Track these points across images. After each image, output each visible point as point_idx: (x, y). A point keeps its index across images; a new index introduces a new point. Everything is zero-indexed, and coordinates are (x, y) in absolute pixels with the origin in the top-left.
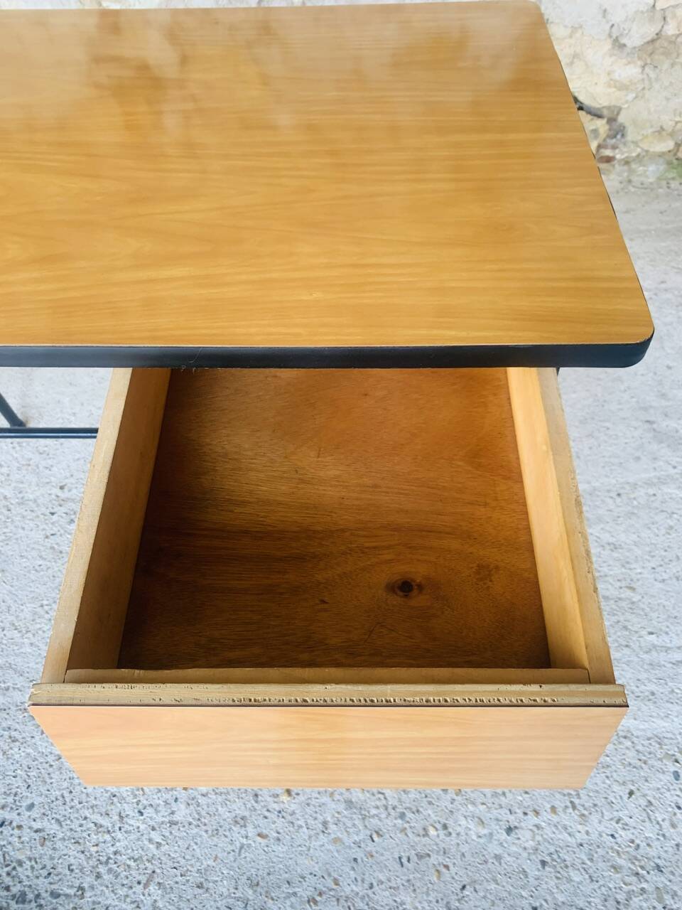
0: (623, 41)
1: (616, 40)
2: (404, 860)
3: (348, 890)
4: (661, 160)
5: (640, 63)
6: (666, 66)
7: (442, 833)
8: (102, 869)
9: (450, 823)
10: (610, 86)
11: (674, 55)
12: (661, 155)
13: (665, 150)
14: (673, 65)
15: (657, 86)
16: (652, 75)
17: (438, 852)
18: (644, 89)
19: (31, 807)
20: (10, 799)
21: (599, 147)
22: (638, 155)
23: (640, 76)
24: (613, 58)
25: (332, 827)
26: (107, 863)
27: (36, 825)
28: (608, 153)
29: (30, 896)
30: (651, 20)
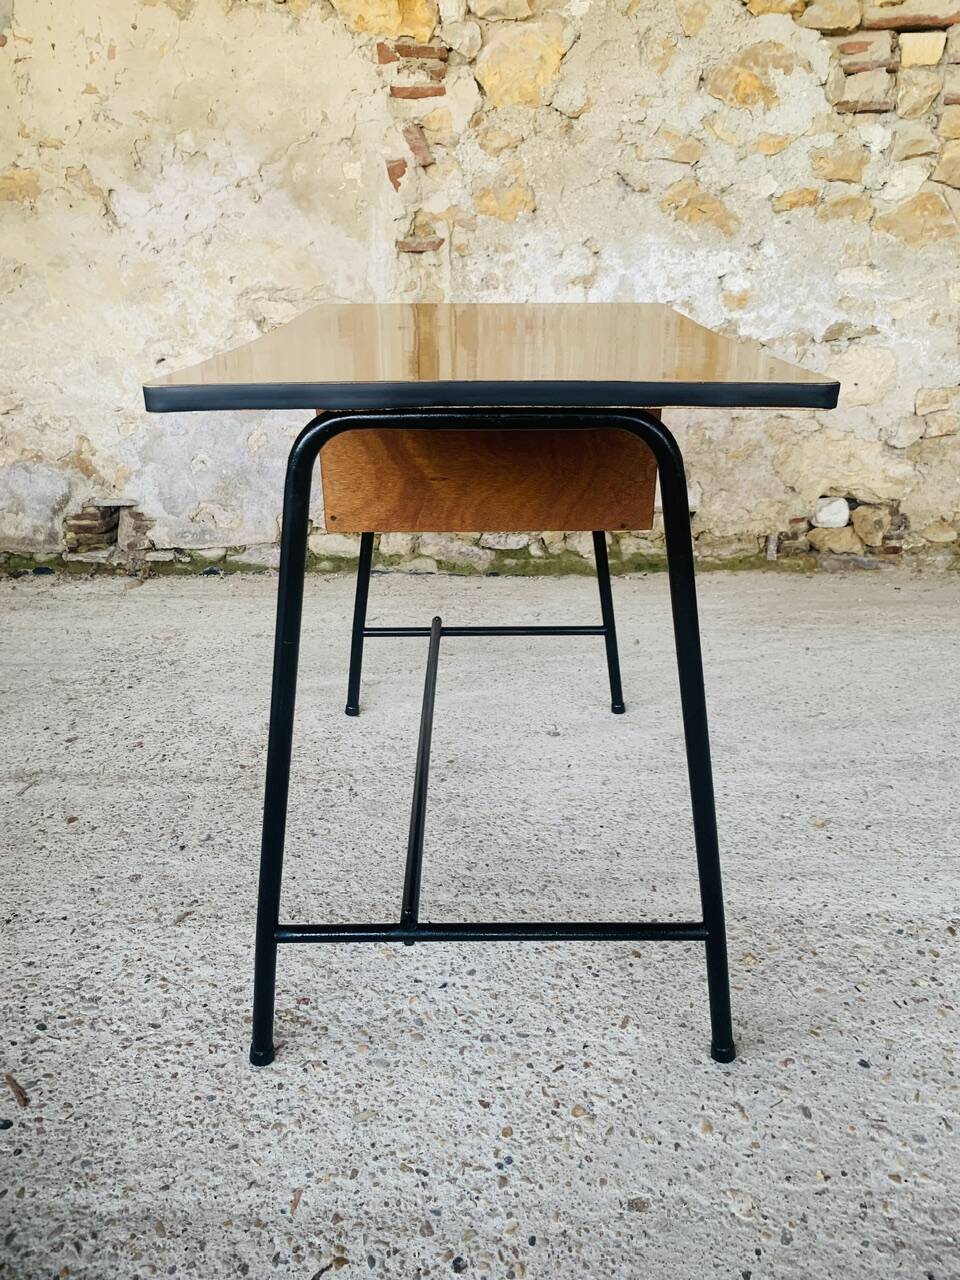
0: (893, 442)
1: (886, 443)
2: (901, 1003)
3: (849, 1026)
4: (947, 551)
5: (910, 462)
6: (935, 462)
7: (933, 984)
8: (567, 1015)
9: (938, 976)
10: (886, 482)
11: (941, 454)
12: (946, 546)
13: (949, 540)
14: (941, 461)
15: (930, 480)
16: (924, 471)
17: (935, 997)
18: (918, 483)
19: (472, 972)
20: (448, 968)
21: (885, 538)
22: (924, 546)
23: (913, 473)
24: (885, 459)
25: (810, 982)
26: (572, 1010)
27: (483, 985)
28: (894, 543)
29: (494, 1036)
30: (915, 423)
